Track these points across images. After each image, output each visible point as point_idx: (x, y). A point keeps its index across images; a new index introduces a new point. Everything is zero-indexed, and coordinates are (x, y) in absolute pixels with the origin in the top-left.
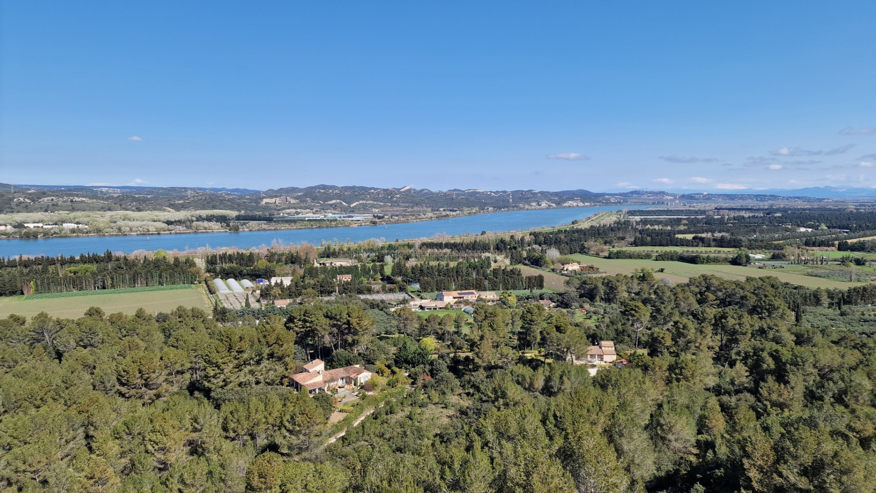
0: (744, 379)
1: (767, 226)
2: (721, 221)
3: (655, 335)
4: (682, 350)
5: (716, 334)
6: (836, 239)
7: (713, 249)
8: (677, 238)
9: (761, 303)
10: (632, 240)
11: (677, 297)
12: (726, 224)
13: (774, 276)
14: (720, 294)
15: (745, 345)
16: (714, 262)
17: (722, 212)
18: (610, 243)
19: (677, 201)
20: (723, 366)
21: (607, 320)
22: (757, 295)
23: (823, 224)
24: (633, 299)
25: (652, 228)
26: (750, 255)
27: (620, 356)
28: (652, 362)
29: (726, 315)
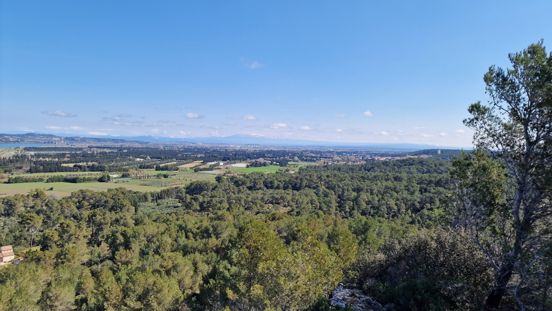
0: (106, 252)
1: (119, 157)
2: (92, 155)
3: (46, 235)
4: (66, 242)
5: (89, 227)
6: (155, 164)
7: (87, 173)
8: (63, 167)
9: (116, 204)
10: (28, 168)
11: (62, 207)
12: (95, 157)
13: (124, 187)
14: (92, 201)
15: (107, 231)
16: (88, 181)
17: (93, 149)
18: (10, 171)
19: (62, 142)
20: (94, 247)
21: (6, 230)
22: (114, 199)
23: (148, 156)
24: (29, 212)
25: (44, 160)
26: (110, 175)
27: (18, 255)
28: (43, 255)
29: (96, 214)
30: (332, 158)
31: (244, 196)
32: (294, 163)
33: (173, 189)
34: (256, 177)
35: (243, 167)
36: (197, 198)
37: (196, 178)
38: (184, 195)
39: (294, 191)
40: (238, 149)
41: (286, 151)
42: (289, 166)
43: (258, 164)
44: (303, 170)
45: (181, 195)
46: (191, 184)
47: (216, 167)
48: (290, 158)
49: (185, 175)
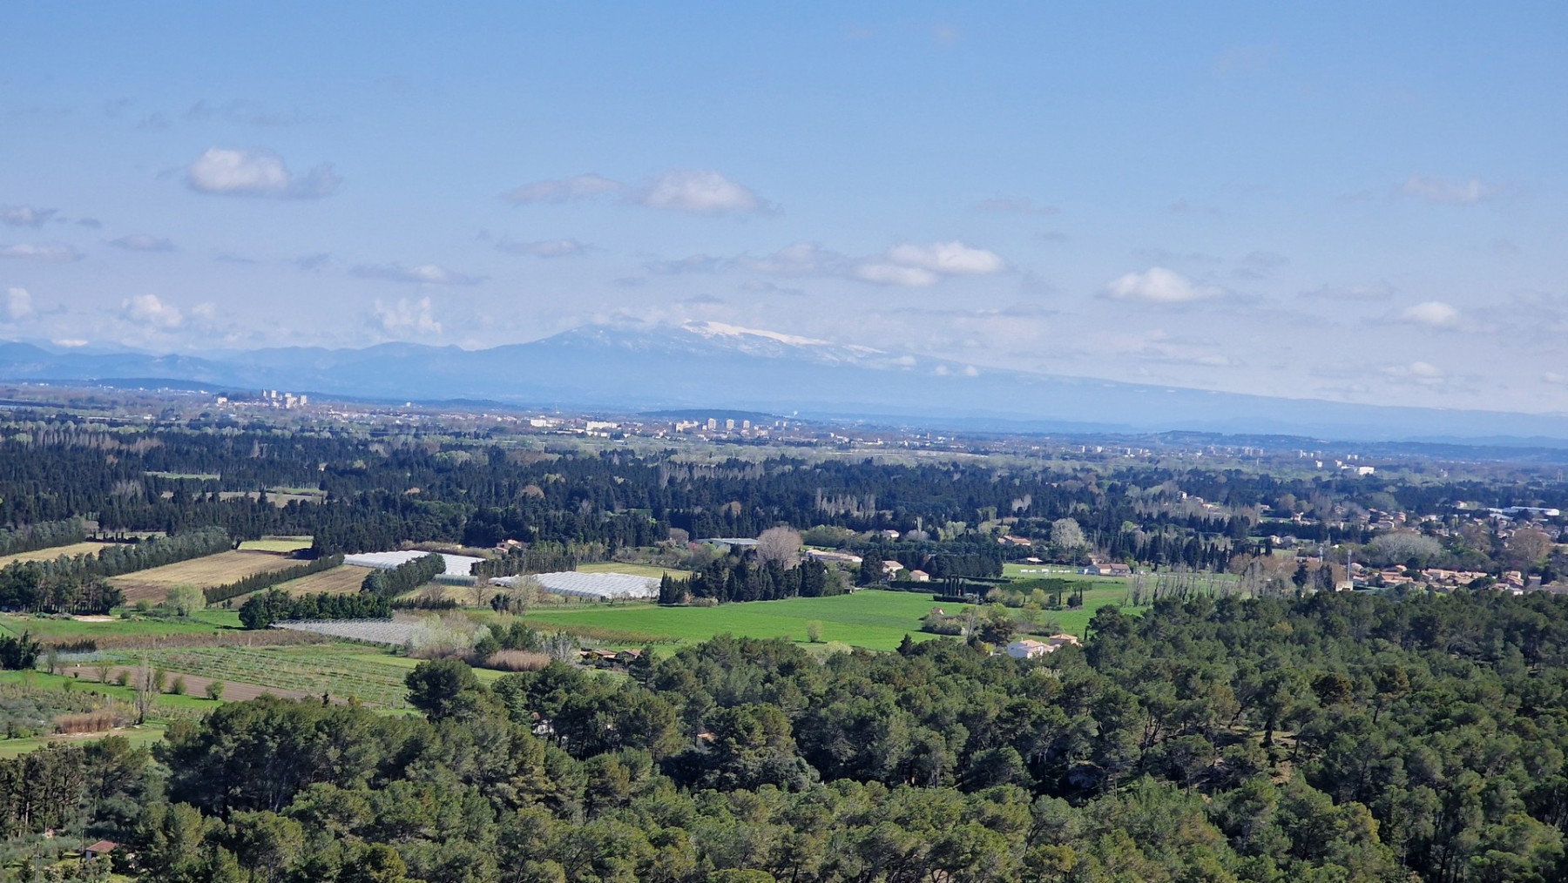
30: (1366, 537)
31: (635, 834)
32: (1047, 571)
33: (70, 758)
34: (739, 685)
35: (627, 600)
36: (260, 837)
37: (253, 678)
38: (158, 808)
39: (1046, 800)
40: (589, 449)
41: (990, 471)
42: (1007, 596)
43: (753, 580)
44: (1123, 631)
45: (132, 808)
46: (218, 723)
47: (414, 595)
48: (1016, 530)
49: (172, 651)
